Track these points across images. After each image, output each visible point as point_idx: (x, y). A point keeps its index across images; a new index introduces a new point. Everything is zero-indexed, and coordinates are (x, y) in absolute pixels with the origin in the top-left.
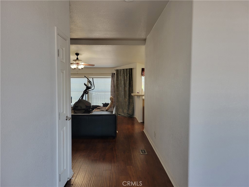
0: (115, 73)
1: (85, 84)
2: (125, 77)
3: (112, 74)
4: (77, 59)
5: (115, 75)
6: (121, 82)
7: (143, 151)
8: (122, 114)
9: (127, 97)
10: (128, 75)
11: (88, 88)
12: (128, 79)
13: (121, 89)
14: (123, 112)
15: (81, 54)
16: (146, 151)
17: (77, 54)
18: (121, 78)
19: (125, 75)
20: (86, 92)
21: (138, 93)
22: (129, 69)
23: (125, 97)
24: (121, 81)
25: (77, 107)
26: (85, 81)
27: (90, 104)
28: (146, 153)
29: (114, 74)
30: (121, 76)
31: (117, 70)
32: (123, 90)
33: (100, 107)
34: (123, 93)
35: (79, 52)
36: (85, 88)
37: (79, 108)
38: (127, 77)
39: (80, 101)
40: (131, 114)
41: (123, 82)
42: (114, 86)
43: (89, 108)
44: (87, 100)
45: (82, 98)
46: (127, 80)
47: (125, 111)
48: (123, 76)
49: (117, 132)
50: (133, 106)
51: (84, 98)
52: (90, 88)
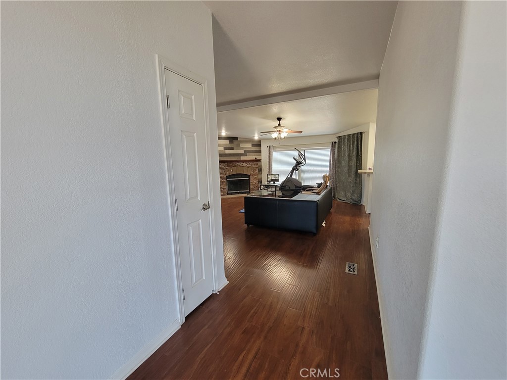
0: (337, 141)
1: (294, 158)
2: (350, 146)
3: (332, 143)
4: (279, 125)
5: (337, 144)
6: (344, 154)
7: (352, 267)
8: (344, 199)
9: (353, 175)
10: (356, 142)
11: (298, 163)
12: (355, 149)
13: (344, 163)
14: (346, 196)
15: (284, 119)
16: (356, 268)
17: (279, 119)
18: (345, 148)
19: (350, 143)
20: (295, 168)
21: (370, 169)
22: (358, 133)
23: (349, 175)
24: (345, 152)
25: (285, 186)
26: (295, 154)
27: (301, 183)
28: (356, 273)
29: (335, 142)
30: (344, 144)
31: (340, 137)
32: (347, 166)
33: (313, 187)
34: (346, 169)
35: (281, 116)
36: (294, 163)
37: (287, 188)
38: (353, 146)
39: (289, 180)
40: (357, 200)
41: (347, 154)
42: (334, 160)
43: (299, 188)
44: (297, 179)
45: (291, 176)
46: (353, 150)
47: (349, 195)
48: (348, 144)
49: (324, 225)
50: (362, 188)
51: (294, 176)
52: (301, 163)
